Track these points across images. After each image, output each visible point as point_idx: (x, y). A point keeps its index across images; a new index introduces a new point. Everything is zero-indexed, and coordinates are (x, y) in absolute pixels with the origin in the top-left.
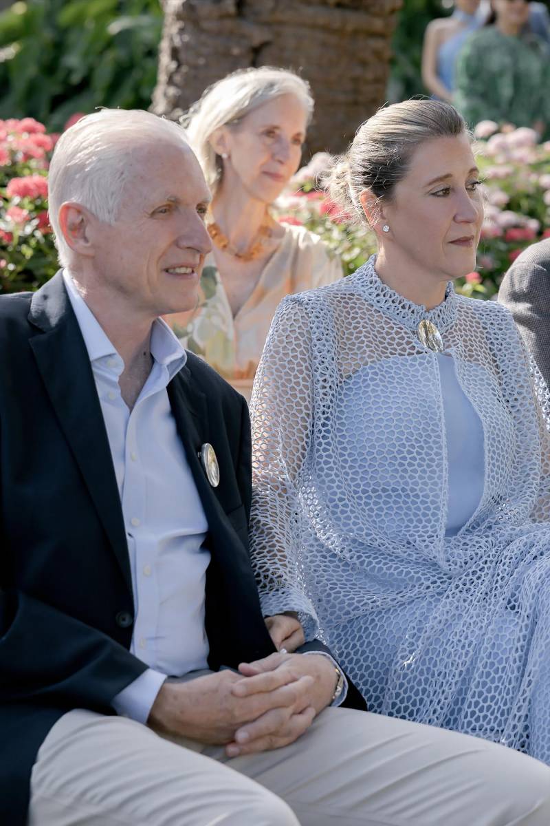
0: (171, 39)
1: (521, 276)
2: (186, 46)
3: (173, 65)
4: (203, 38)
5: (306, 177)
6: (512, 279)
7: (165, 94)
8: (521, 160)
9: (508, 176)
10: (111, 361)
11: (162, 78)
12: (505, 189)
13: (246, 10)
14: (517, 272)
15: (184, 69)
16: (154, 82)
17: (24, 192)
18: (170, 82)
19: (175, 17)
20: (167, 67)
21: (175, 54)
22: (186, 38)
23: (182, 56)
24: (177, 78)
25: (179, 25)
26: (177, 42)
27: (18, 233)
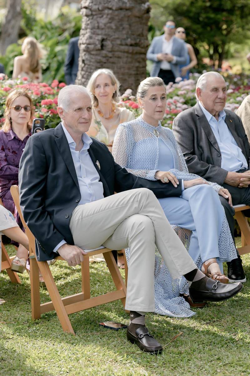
0: (82, 57)
1: (177, 121)
2: (87, 59)
3: (83, 65)
4: (92, 56)
5: (124, 97)
6: (175, 122)
7: (81, 74)
8: (188, 89)
9: (185, 94)
10: (73, 144)
11: (80, 69)
12: (184, 98)
13: (104, 48)
14: (176, 120)
15: (86, 66)
16: (78, 70)
17: (46, 104)
18: (82, 70)
19: (83, 51)
20: (81, 65)
21: (83, 61)
22: (87, 57)
23: (86, 62)
24: (84, 69)
25: (85, 53)
26: (84, 58)
27: (45, 115)
